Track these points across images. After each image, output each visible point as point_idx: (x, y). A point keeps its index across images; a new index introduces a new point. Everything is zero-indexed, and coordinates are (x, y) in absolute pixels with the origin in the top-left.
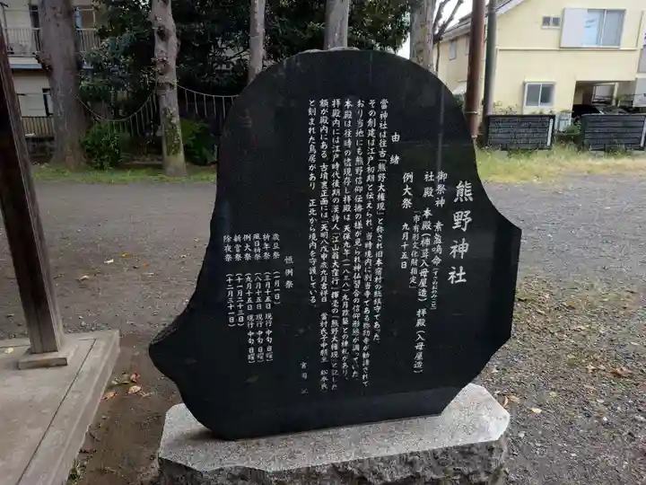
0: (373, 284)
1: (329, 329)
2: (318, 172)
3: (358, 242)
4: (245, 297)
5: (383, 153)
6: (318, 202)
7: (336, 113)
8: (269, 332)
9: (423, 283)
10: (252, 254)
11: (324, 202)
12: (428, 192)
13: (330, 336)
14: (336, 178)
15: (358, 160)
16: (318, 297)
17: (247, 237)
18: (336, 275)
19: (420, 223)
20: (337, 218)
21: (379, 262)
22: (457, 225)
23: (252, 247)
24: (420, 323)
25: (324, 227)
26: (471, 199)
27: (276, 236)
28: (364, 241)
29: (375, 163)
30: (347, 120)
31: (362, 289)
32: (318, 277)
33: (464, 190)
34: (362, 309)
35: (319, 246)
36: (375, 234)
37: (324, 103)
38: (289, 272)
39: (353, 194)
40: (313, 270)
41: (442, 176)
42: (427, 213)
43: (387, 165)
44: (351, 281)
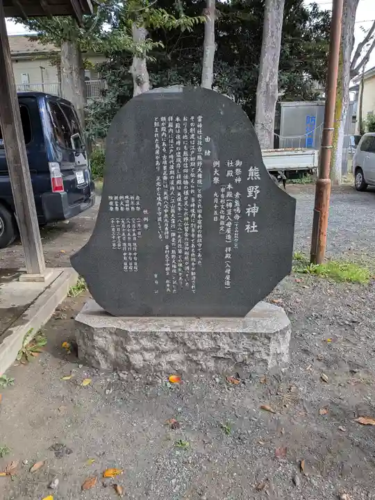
0: (196, 230)
2: (161, 160)
3: (186, 203)
4: (121, 232)
5: (200, 149)
6: (161, 179)
7: (170, 125)
8: (135, 254)
9: (228, 231)
10: (125, 207)
11: (165, 178)
12: (230, 173)
13: (171, 260)
14: (172, 164)
15: (185, 153)
16: (163, 236)
17: (121, 197)
18: (174, 222)
19: (225, 194)
20: (173, 188)
21: (199, 216)
22: (250, 195)
23: (125, 204)
24: (228, 256)
25: (165, 193)
26: (259, 178)
27: (138, 198)
28: (190, 202)
29: (195, 155)
30: (177, 129)
31: (190, 232)
32: (163, 224)
33: (253, 173)
34: (190, 245)
35: (163, 205)
36: (197, 199)
37: (163, 119)
38: (145, 219)
39: (183, 174)
40: (160, 219)
41: (239, 163)
42: (230, 186)
43: (203, 156)
44: (183, 227)
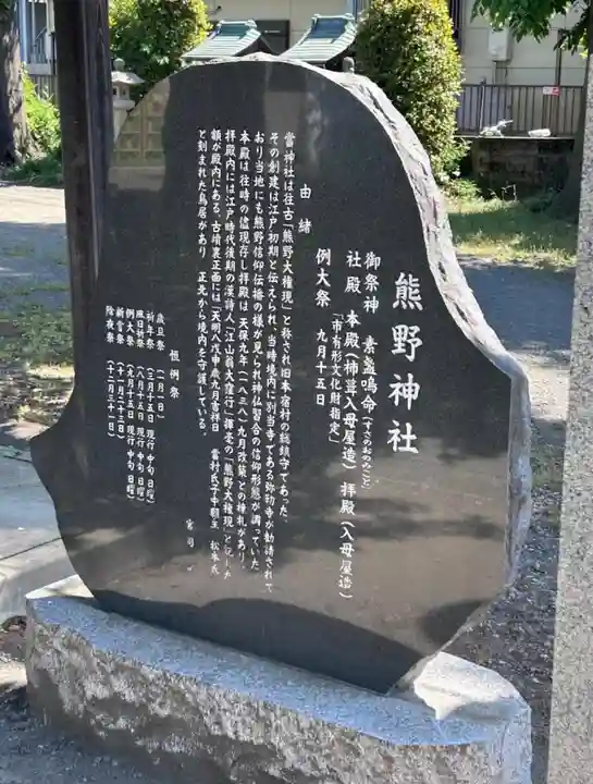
0: (278, 421)
1: (221, 477)
2: (209, 232)
3: (258, 346)
4: (126, 398)
5: (288, 214)
6: (208, 277)
7: (230, 150)
8: (150, 458)
9: (349, 437)
10: (135, 338)
11: (216, 278)
12: (352, 285)
13: (222, 488)
14: (230, 245)
15: (258, 221)
16: (209, 423)
17: (130, 312)
18: (231, 392)
19: (343, 335)
20: (232, 305)
21: (286, 386)
22: (400, 349)
23: (135, 328)
24: (347, 507)
25: (216, 316)
26: (420, 307)
27: (161, 319)
28: (266, 348)
29: (278, 229)
30: (244, 160)
31: (263, 423)
32: (208, 389)
33: (407, 289)
34: (263, 461)
35: (210, 343)
36: (280, 341)
37: (216, 135)
38: (175, 373)
39: (252, 272)
40: (202, 379)
41: (373, 260)
42: (353, 319)
43: (295, 233)
44: (249, 408)
